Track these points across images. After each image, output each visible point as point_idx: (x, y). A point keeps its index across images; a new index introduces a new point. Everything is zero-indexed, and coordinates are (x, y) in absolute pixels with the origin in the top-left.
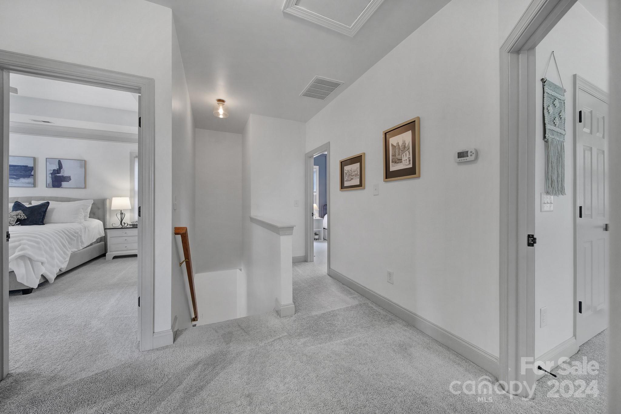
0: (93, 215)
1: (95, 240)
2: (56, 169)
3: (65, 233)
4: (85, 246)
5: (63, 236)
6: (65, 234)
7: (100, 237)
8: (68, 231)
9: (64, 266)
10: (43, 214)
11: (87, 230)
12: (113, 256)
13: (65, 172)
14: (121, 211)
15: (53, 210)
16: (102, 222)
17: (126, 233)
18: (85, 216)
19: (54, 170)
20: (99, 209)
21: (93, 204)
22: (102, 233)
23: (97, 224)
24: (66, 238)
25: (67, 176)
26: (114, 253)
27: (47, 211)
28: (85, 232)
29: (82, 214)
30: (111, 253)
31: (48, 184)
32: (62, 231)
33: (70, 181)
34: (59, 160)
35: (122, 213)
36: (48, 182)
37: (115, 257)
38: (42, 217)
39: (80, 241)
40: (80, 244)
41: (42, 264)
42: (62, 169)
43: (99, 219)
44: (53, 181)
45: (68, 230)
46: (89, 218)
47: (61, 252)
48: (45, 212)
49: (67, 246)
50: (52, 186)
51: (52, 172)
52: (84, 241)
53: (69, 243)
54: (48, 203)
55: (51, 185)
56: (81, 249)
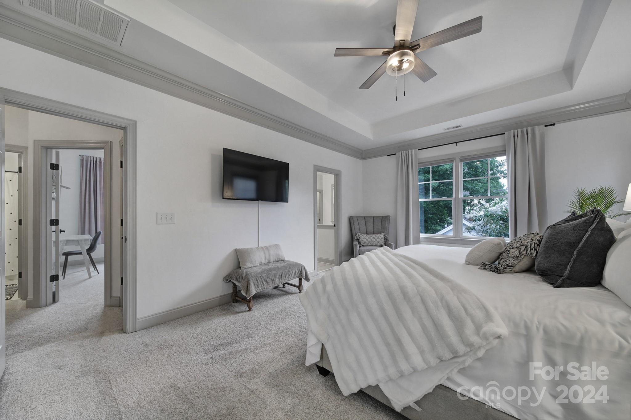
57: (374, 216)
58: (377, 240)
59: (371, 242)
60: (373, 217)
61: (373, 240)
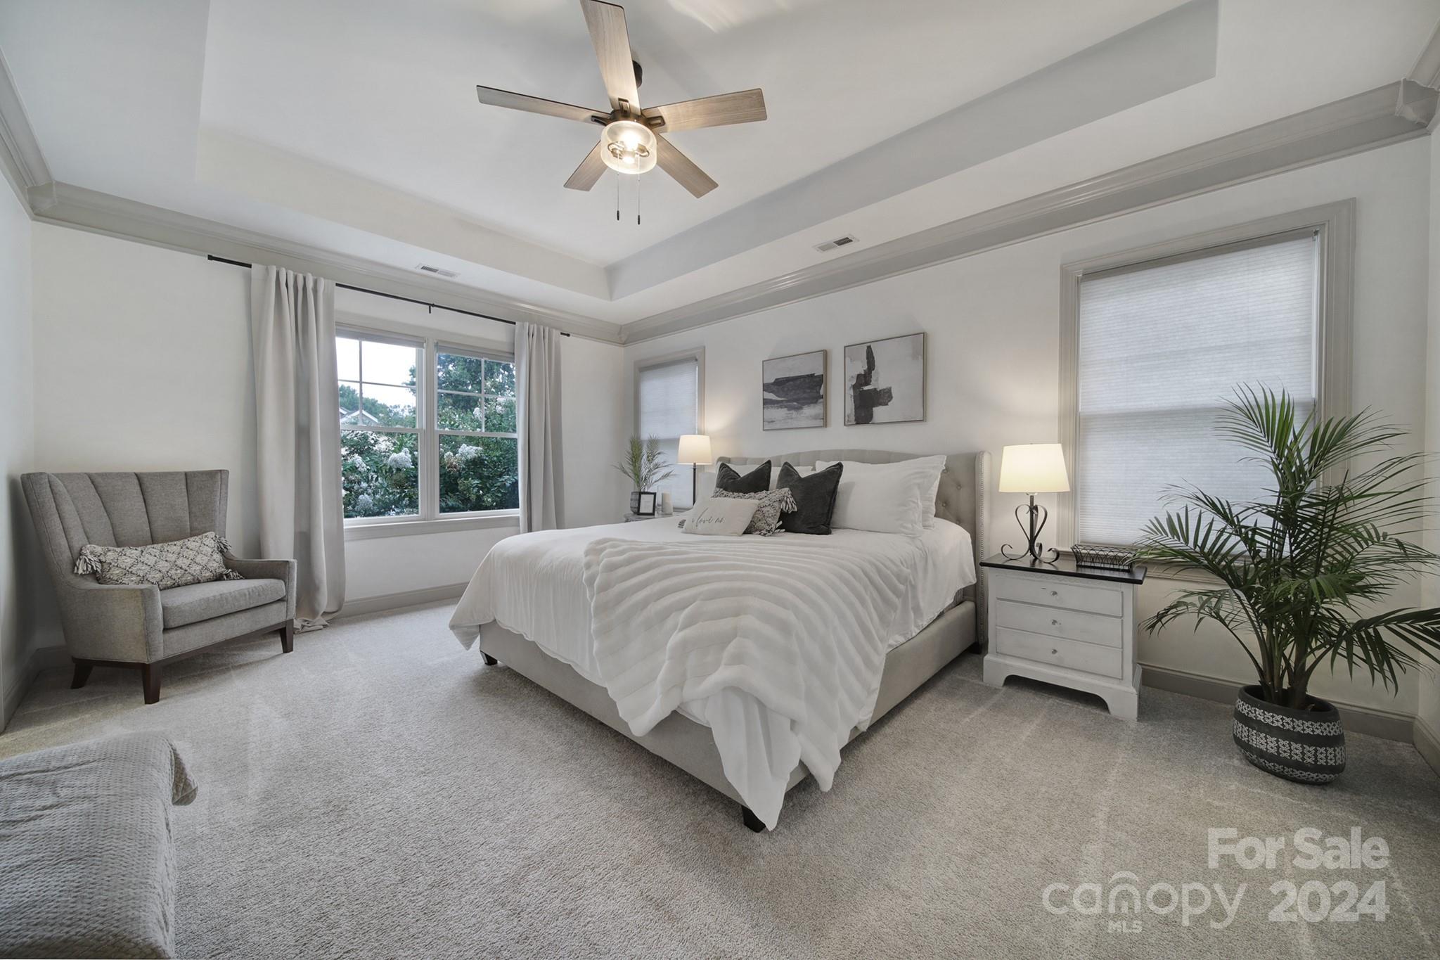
0: (946, 507)
1: (950, 601)
2: (863, 373)
3: (872, 582)
4: (925, 624)
5: (863, 592)
6: (871, 588)
7: (964, 586)
8: (879, 571)
9: (864, 717)
10: (829, 499)
11: (930, 562)
12: (1005, 677)
13: (880, 381)
14: (1032, 498)
15: (850, 486)
16: (969, 535)
17: (1055, 593)
18: (925, 512)
19: (859, 376)
20: (959, 486)
21: (947, 471)
22: (971, 576)
23: (954, 537)
24: (873, 600)
25: (884, 390)
26: (1009, 661)
27: (838, 490)
28: (925, 570)
29: (917, 503)
30: (1000, 660)
31: (848, 416)
32: (863, 571)
33: (889, 401)
34: (869, 344)
35: (1033, 509)
36: (848, 412)
37: (1014, 681)
38: (827, 508)
39: (910, 606)
40: (912, 614)
41: (792, 728)
42: (874, 369)
43: (959, 521)
44: (856, 408)
45: (878, 563)
46: (935, 516)
47: (858, 660)
48: (833, 493)
49: (874, 632)
50: (855, 420)
51: (854, 382)
52: (922, 604)
53: (882, 618)
54: (840, 466)
55: (853, 418)
56: (914, 634)
57: (186, 470)
58: (198, 559)
59: (173, 572)
60: (183, 476)
61: (179, 562)
